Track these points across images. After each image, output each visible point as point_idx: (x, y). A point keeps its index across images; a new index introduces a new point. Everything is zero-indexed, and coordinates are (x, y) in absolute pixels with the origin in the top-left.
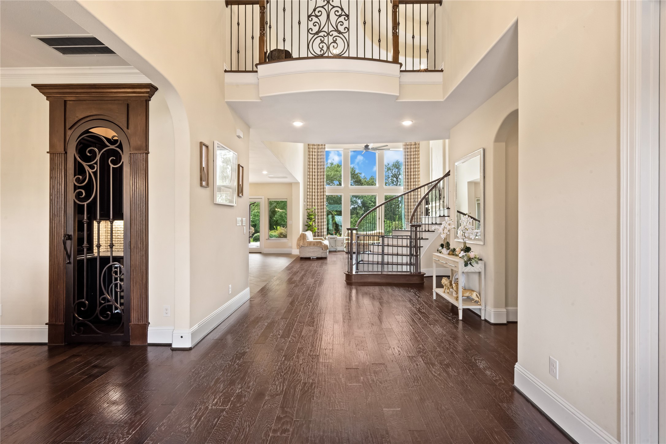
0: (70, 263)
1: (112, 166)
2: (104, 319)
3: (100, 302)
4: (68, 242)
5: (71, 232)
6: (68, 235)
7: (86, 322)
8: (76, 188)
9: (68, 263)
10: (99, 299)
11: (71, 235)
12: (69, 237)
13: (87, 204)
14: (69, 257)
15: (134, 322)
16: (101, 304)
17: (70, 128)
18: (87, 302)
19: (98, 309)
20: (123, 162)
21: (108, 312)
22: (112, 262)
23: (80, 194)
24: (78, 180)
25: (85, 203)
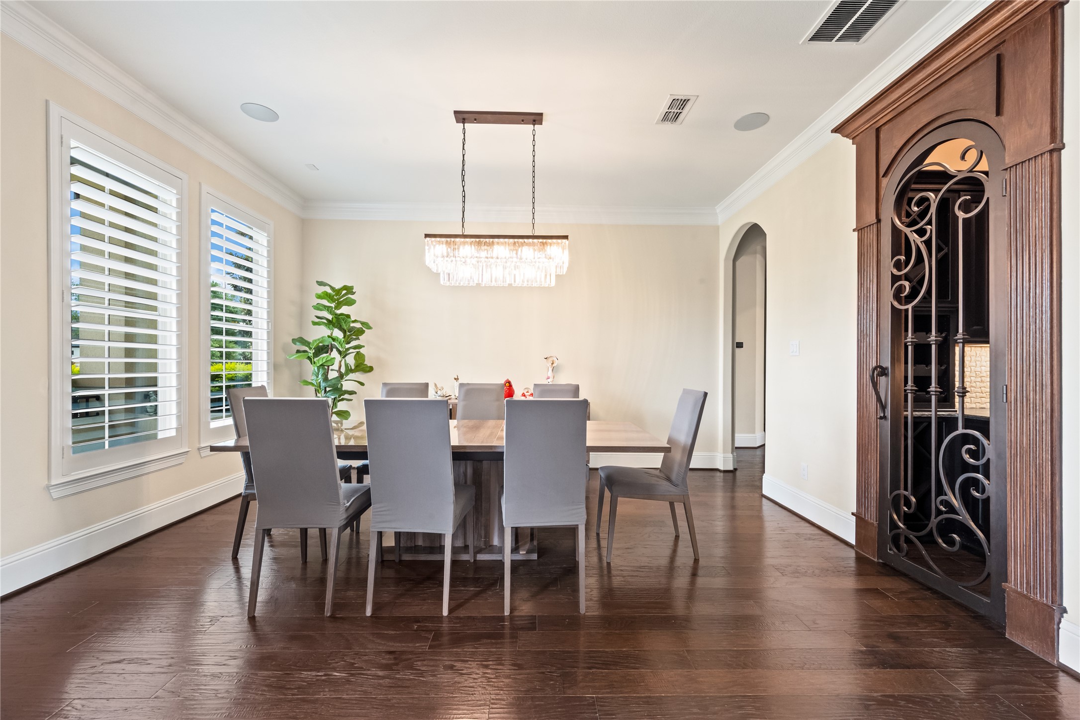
0: (884, 418)
1: (961, 215)
2: (944, 545)
3: (937, 508)
4: (883, 380)
5: (887, 363)
6: (882, 367)
7: (911, 536)
8: (895, 279)
9: (881, 418)
10: (935, 502)
11: (887, 368)
12: (883, 372)
13: (913, 308)
14: (883, 407)
15: (1016, 584)
16: (939, 512)
17: (885, 175)
18: (914, 500)
19: (934, 521)
20: (988, 198)
21: (955, 536)
22: (962, 428)
23: (900, 289)
24: (898, 265)
25: (910, 307)
